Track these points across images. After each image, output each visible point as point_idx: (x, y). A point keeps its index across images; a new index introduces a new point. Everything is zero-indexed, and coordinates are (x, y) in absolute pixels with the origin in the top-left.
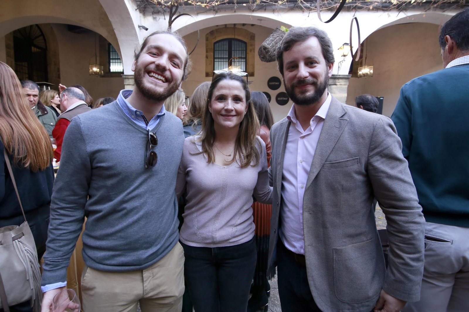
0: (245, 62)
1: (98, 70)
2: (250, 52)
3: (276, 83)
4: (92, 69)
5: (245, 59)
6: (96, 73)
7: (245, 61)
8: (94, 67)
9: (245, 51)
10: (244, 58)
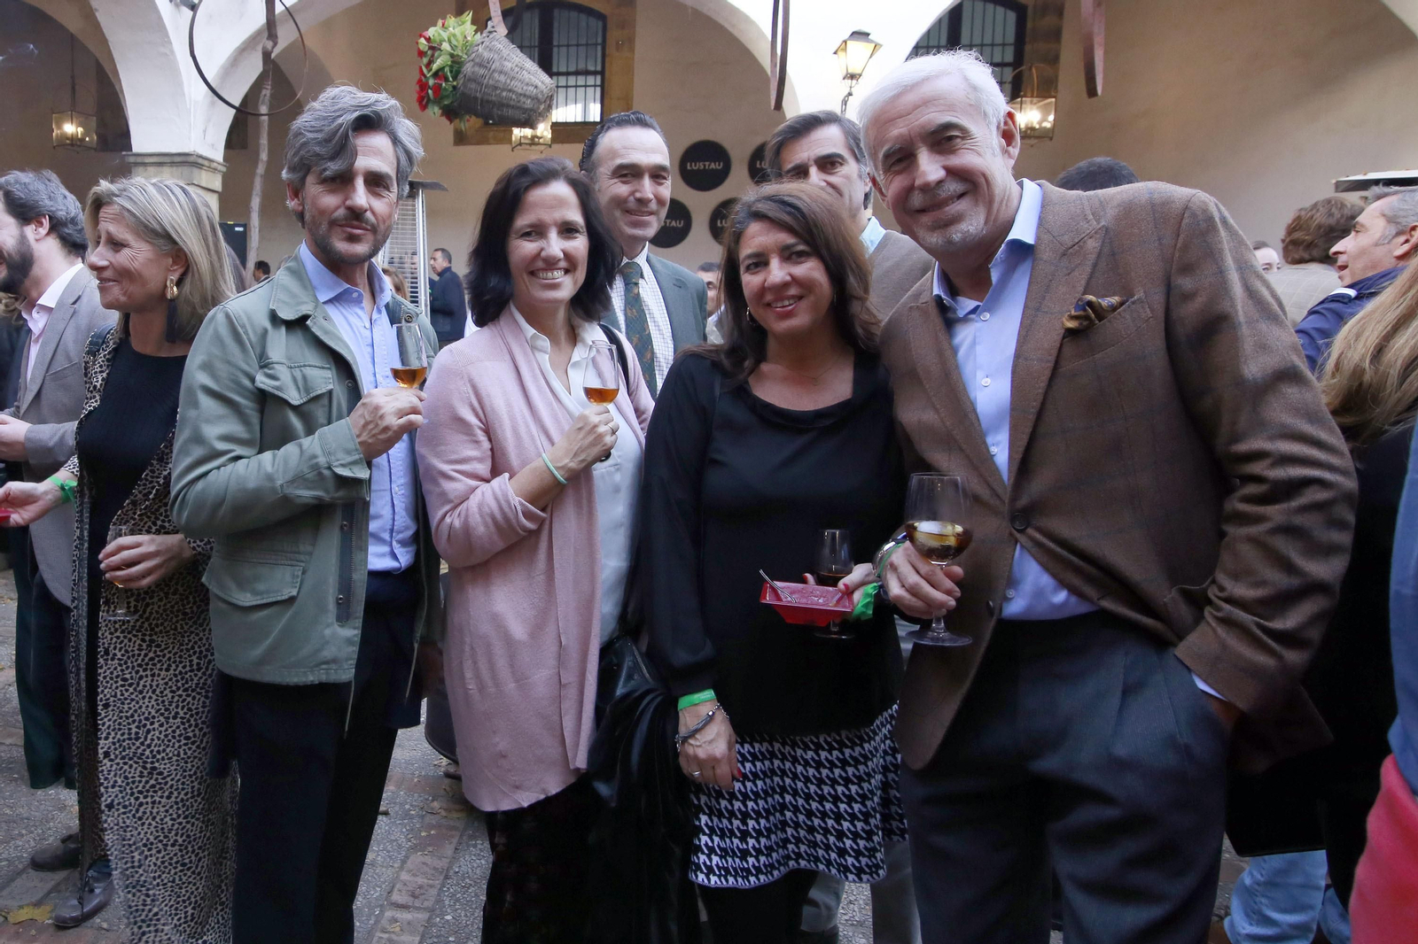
0: (598, 89)
1: (80, 130)
2: (618, 49)
3: (713, 166)
4: (59, 127)
5: (599, 78)
6: (74, 142)
7: (598, 82)
8: (67, 121)
9: (599, 48)
10: (595, 73)
